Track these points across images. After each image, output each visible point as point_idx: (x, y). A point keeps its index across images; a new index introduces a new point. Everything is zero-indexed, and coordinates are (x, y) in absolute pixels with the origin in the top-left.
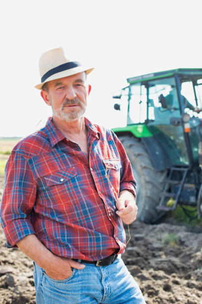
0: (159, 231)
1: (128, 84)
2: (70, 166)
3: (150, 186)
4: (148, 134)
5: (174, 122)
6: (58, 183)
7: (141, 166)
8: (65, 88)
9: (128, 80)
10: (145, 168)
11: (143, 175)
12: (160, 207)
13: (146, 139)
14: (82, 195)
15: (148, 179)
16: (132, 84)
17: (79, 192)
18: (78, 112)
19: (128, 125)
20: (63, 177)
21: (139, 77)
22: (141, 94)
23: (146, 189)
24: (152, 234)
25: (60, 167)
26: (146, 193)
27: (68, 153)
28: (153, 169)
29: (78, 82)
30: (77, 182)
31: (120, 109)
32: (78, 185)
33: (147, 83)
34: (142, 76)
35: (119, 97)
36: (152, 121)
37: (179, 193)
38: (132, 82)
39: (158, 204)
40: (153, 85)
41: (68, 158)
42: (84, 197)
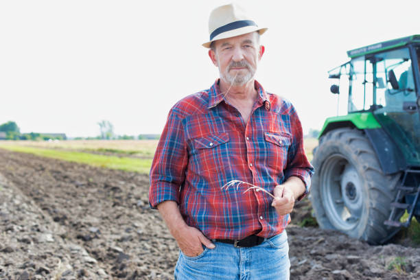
0: (384, 253)
1: (350, 59)
2: (224, 131)
3: (376, 194)
4: (374, 125)
5: (409, 108)
6: (207, 147)
7: (365, 167)
8: (231, 48)
9: (349, 53)
10: (369, 169)
11: (367, 179)
12: (390, 223)
13: (371, 131)
14: (229, 163)
15: (373, 184)
16: (354, 58)
17: (227, 160)
18: (245, 75)
19: (349, 113)
20: (213, 142)
21: (363, 48)
22: (365, 73)
23: (370, 198)
24: (374, 257)
25: (213, 130)
26: (371, 204)
27: (225, 118)
28: (380, 170)
29: (246, 44)
30: (227, 149)
31: (338, 93)
32: (227, 151)
33: (373, 56)
34: (367, 47)
35: (338, 77)
36: (381, 107)
37: (414, 203)
38: (354, 56)
39: (387, 219)
40: (381, 59)
41: (224, 123)
42: (232, 167)
